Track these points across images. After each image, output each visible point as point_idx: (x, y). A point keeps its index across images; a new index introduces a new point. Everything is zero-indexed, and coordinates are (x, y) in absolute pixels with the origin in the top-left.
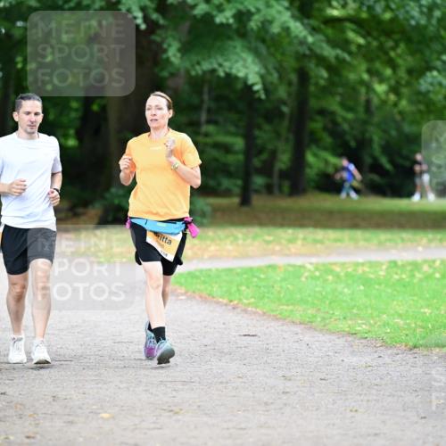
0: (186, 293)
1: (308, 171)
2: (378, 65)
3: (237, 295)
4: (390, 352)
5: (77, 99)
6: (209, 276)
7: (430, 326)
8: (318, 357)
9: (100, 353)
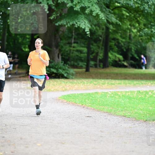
0: (67, 102)
1: (109, 59)
2: (133, 23)
3: (85, 103)
4: (138, 122)
5: (29, 34)
6: (75, 96)
7: (151, 113)
8: (113, 124)
9: (37, 123)
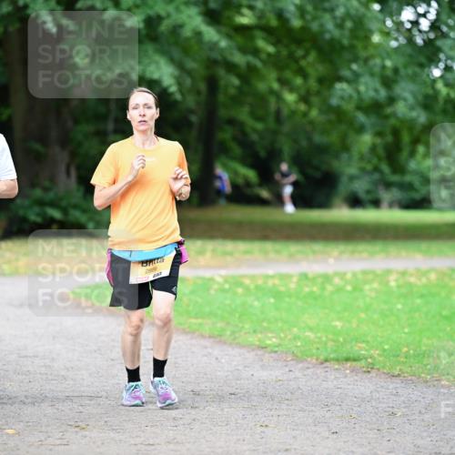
2: (288, 74)
4: (301, 365)
7: (341, 339)
8: (228, 371)
9: (5, 367)
